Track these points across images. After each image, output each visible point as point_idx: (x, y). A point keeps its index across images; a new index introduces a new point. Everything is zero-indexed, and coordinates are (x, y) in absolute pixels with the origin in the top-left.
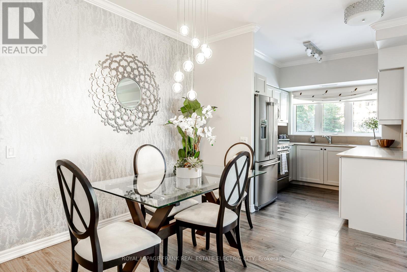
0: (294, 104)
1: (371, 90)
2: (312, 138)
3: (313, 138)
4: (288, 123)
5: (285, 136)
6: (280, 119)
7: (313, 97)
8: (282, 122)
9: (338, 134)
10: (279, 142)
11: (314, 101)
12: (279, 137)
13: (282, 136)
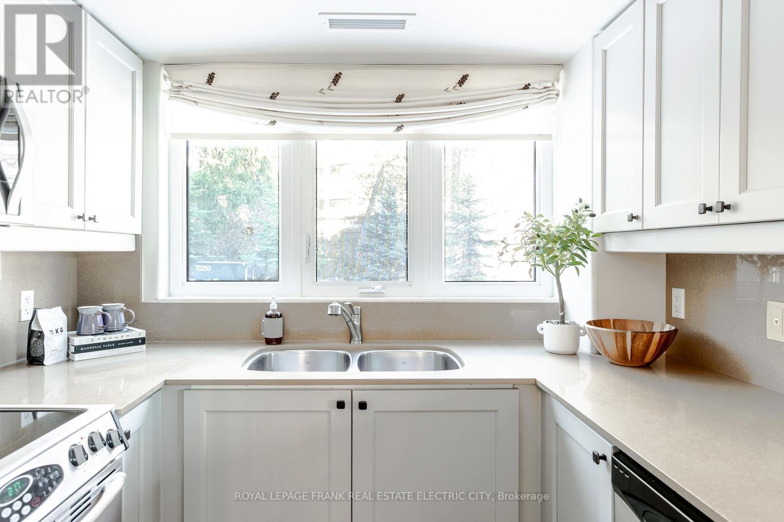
0: (175, 136)
1: (526, 87)
2: (270, 317)
3: (277, 316)
4: (139, 232)
5: (122, 315)
6: (70, 204)
7: (271, 98)
8: (90, 224)
9: (384, 291)
10: (77, 357)
11: (278, 124)
12: (75, 324)
13: (99, 318)
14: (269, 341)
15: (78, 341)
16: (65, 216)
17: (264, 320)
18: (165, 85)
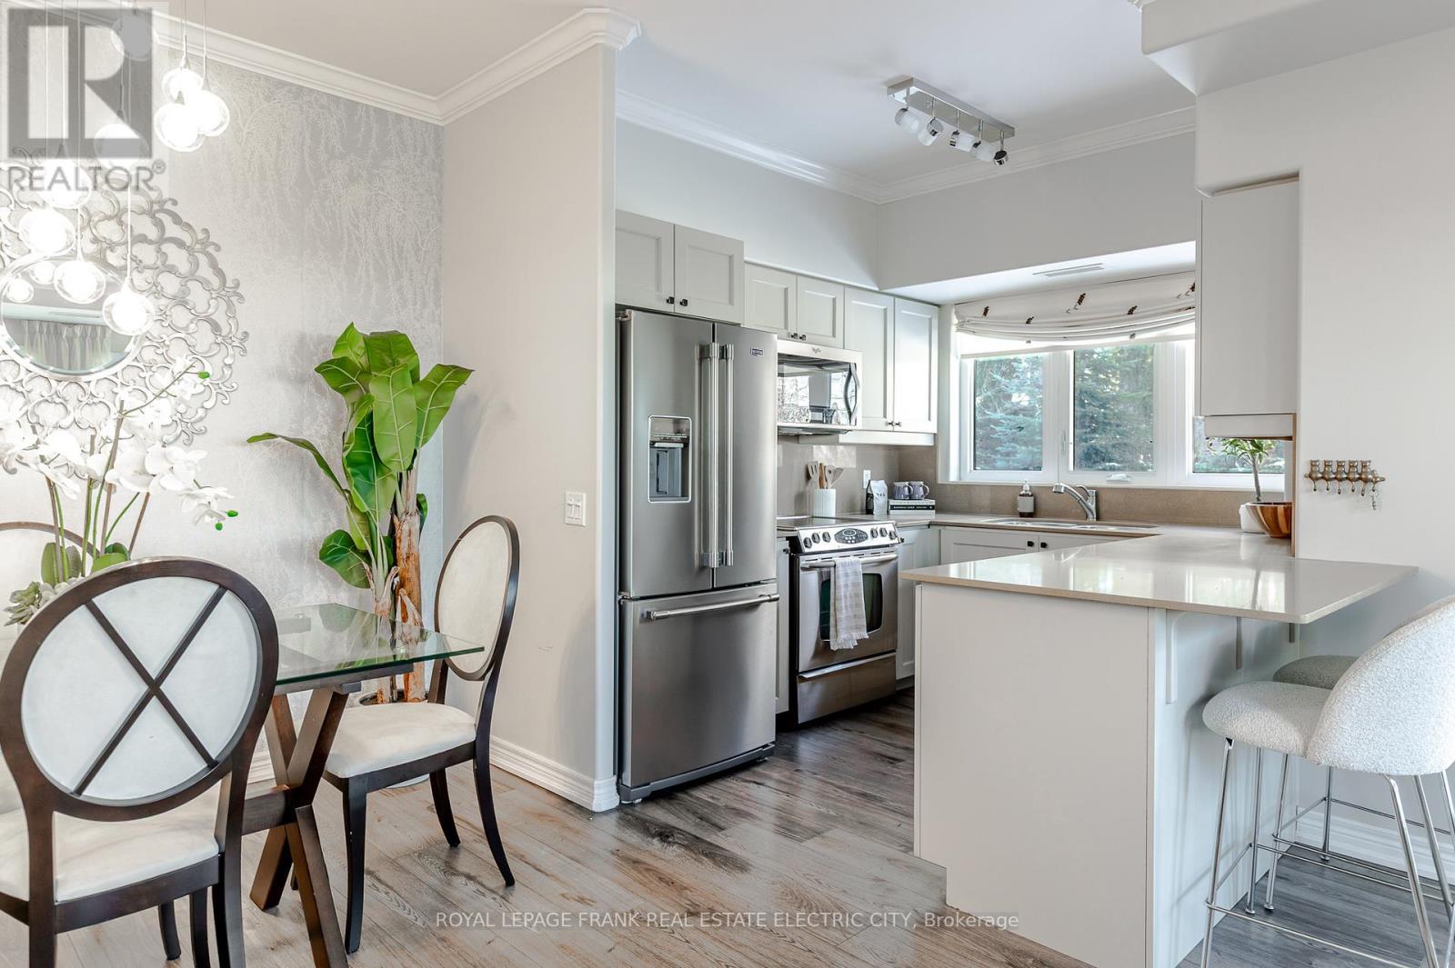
0: (964, 357)
2: (1025, 495)
3: (1029, 495)
4: (935, 432)
5: (922, 490)
6: (885, 417)
7: (1027, 323)
8: (897, 428)
9: (1129, 479)
10: (892, 512)
11: (1032, 342)
12: (892, 493)
13: (906, 489)
14: (1022, 515)
15: (893, 502)
16: (881, 423)
17: (1019, 498)
18: (955, 320)
